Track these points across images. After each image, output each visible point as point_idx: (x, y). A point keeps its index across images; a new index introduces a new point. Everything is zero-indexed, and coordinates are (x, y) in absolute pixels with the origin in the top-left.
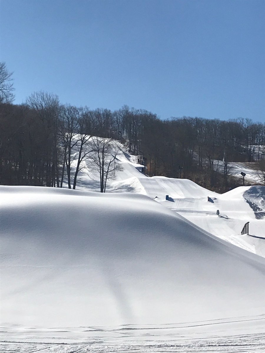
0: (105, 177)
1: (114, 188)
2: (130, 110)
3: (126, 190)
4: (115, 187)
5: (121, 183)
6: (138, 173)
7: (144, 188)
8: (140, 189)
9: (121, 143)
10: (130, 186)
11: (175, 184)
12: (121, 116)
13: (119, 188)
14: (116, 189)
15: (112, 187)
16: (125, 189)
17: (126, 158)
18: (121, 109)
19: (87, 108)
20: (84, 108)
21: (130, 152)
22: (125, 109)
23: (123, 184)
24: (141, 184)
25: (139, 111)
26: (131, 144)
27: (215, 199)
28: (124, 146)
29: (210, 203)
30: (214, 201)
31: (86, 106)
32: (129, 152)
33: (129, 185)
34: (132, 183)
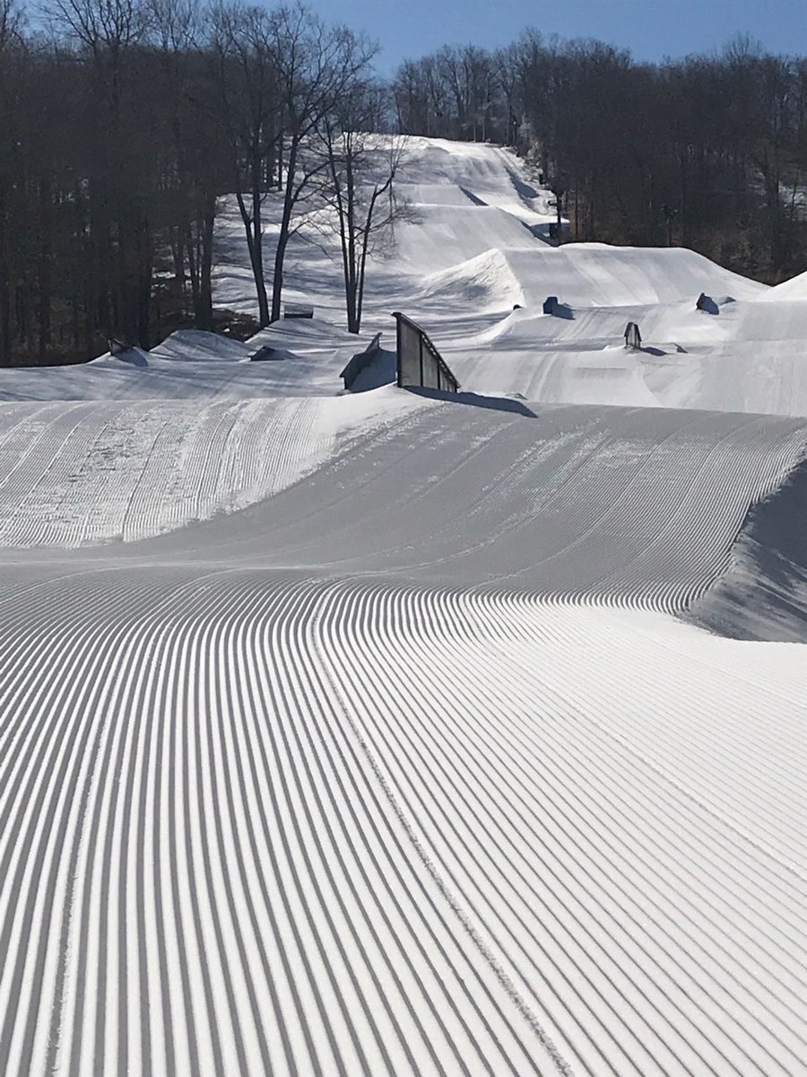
0: (359, 250)
1: (425, 291)
2: (546, 44)
3: (461, 294)
4: (429, 290)
5: (451, 275)
6: (531, 241)
7: (518, 285)
8: (507, 288)
9: (518, 156)
10: (476, 283)
11: (635, 266)
12: (517, 65)
13: (439, 292)
14: (430, 296)
15: (421, 289)
16: (458, 293)
17: (522, 198)
18: (517, 40)
19: (302, 10)
20: (290, 9)
21: (545, 183)
23: (455, 277)
24: (510, 273)
25: (576, 45)
26: (545, 155)
27: (730, 300)
28: (526, 162)
29: (707, 317)
30: (720, 307)
31: (299, 3)
32: (541, 183)
33: (474, 279)
34: (482, 271)
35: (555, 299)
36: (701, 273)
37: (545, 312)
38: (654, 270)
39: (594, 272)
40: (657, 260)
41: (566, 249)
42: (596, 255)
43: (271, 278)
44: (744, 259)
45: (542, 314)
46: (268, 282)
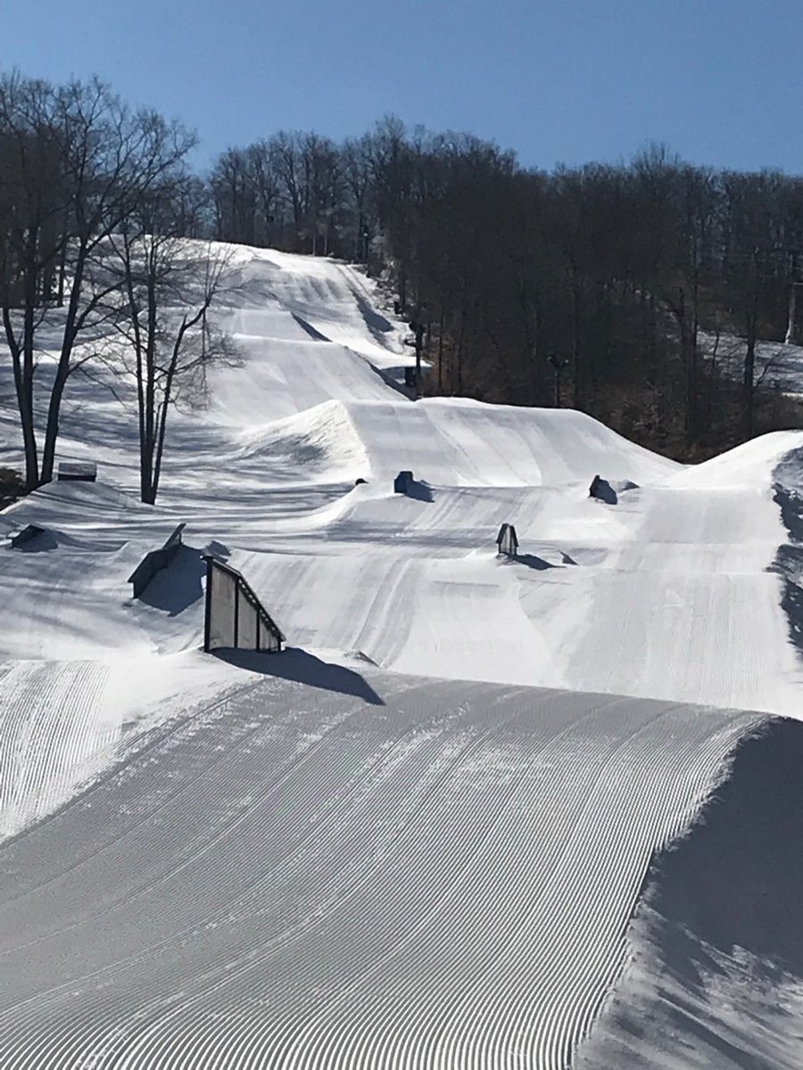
0: (159, 397)
1: (243, 449)
2: (409, 138)
3: (288, 457)
4: (248, 448)
5: (277, 431)
6: (381, 389)
7: (363, 448)
8: (350, 451)
9: (368, 276)
10: (309, 443)
11: (511, 430)
12: (372, 161)
13: (263, 452)
14: (250, 457)
15: (237, 447)
16: (286, 454)
17: (371, 331)
18: (373, 133)
19: (99, 88)
20: (84, 84)
21: (401, 313)
22: (387, 131)
23: (283, 434)
24: (354, 432)
25: (446, 141)
26: (403, 277)
27: (631, 486)
28: (378, 285)
29: (600, 506)
30: (619, 495)
31: (95, 79)
32: (397, 313)
33: (306, 437)
34: (317, 427)
35: (410, 474)
36: (596, 444)
37: (396, 491)
38: (535, 435)
39: (461, 436)
40: (542, 424)
41: (428, 405)
42: (464, 414)
43: (44, 422)
44: (649, 427)
45: (392, 493)
46: (40, 428)
